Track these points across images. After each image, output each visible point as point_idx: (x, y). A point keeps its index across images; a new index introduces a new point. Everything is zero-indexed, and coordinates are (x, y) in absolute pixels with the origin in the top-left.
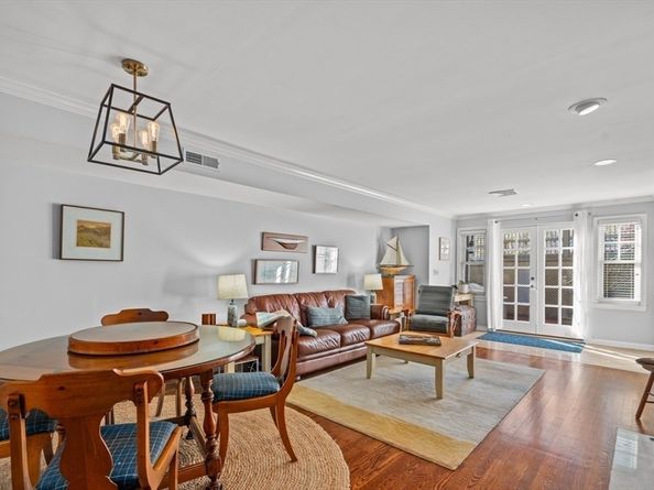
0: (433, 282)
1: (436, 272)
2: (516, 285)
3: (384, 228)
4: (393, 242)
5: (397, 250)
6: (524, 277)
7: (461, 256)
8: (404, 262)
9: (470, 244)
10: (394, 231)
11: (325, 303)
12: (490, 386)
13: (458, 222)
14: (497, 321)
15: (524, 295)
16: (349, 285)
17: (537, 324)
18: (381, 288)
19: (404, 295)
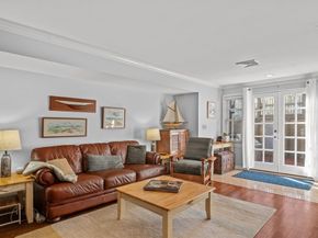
0: (202, 134)
1: (204, 127)
2: (264, 136)
3: (167, 95)
4: (172, 105)
5: (175, 111)
6: (270, 130)
7: (226, 115)
8: (180, 120)
9: (233, 107)
10: (176, 97)
11: (108, 151)
12: (222, 229)
13: (223, 90)
14: (250, 162)
15: (269, 144)
16: (135, 137)
17: (279, 165)
18: (159, 139)
19: (179, 144)
